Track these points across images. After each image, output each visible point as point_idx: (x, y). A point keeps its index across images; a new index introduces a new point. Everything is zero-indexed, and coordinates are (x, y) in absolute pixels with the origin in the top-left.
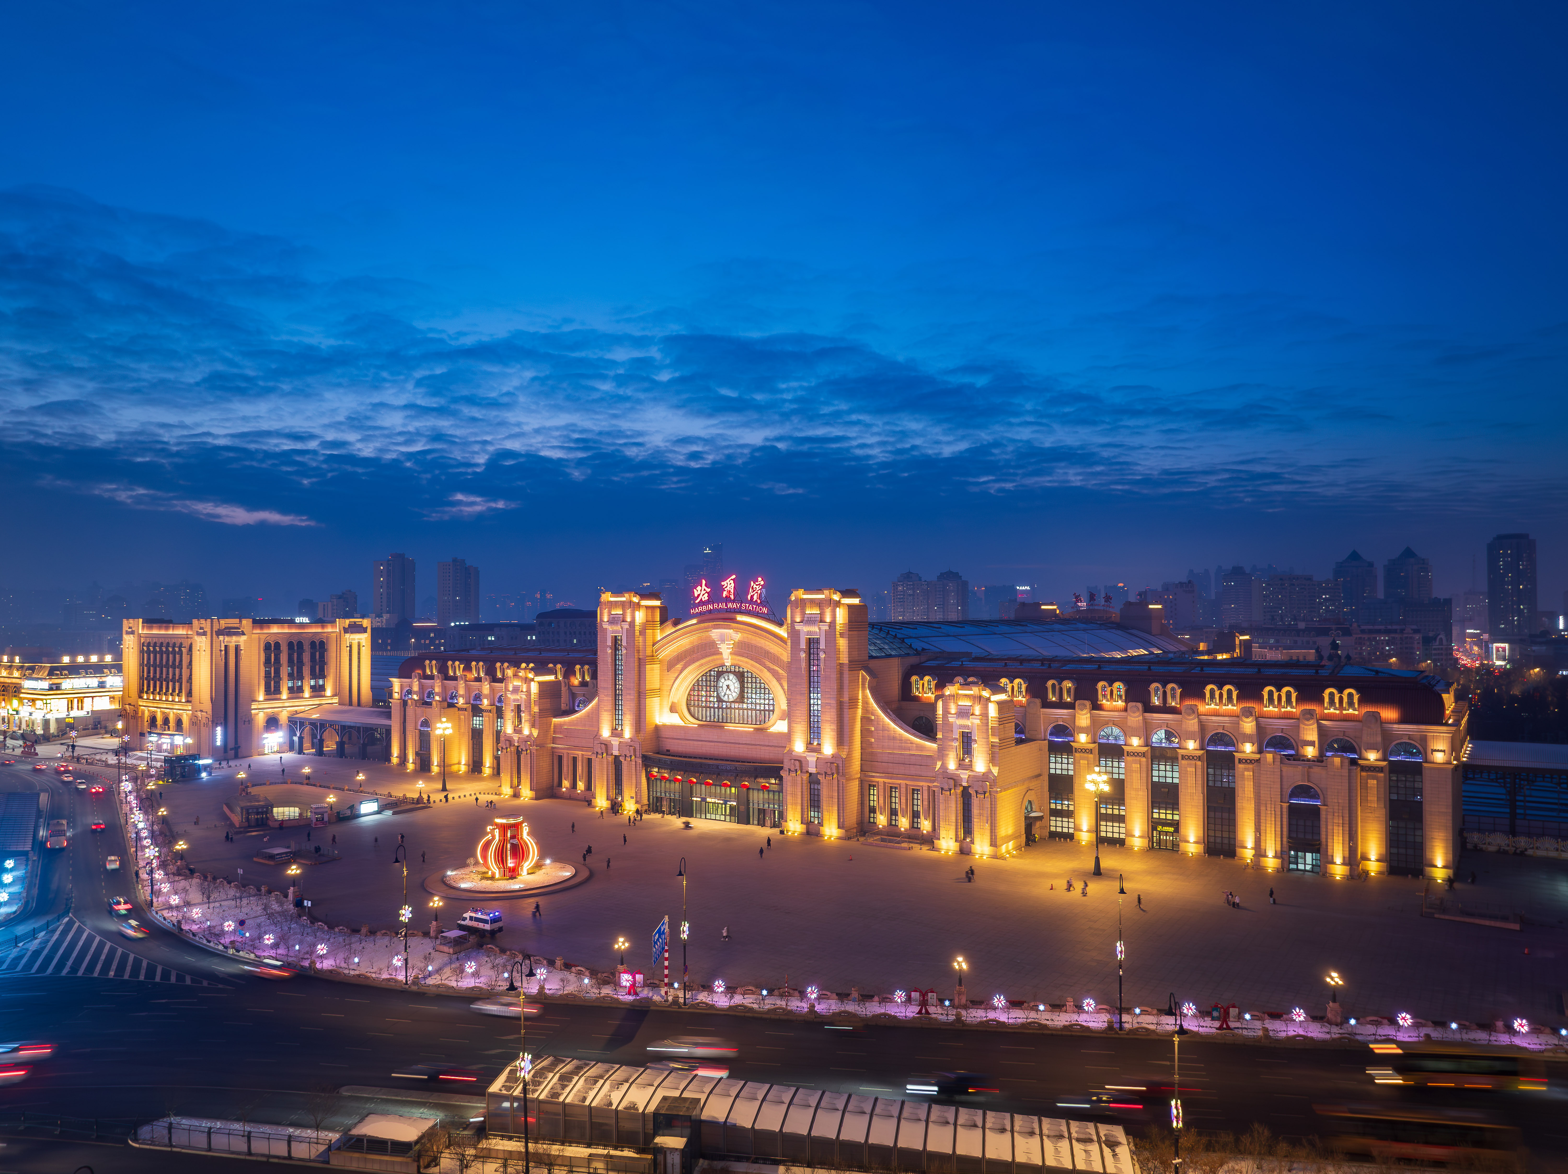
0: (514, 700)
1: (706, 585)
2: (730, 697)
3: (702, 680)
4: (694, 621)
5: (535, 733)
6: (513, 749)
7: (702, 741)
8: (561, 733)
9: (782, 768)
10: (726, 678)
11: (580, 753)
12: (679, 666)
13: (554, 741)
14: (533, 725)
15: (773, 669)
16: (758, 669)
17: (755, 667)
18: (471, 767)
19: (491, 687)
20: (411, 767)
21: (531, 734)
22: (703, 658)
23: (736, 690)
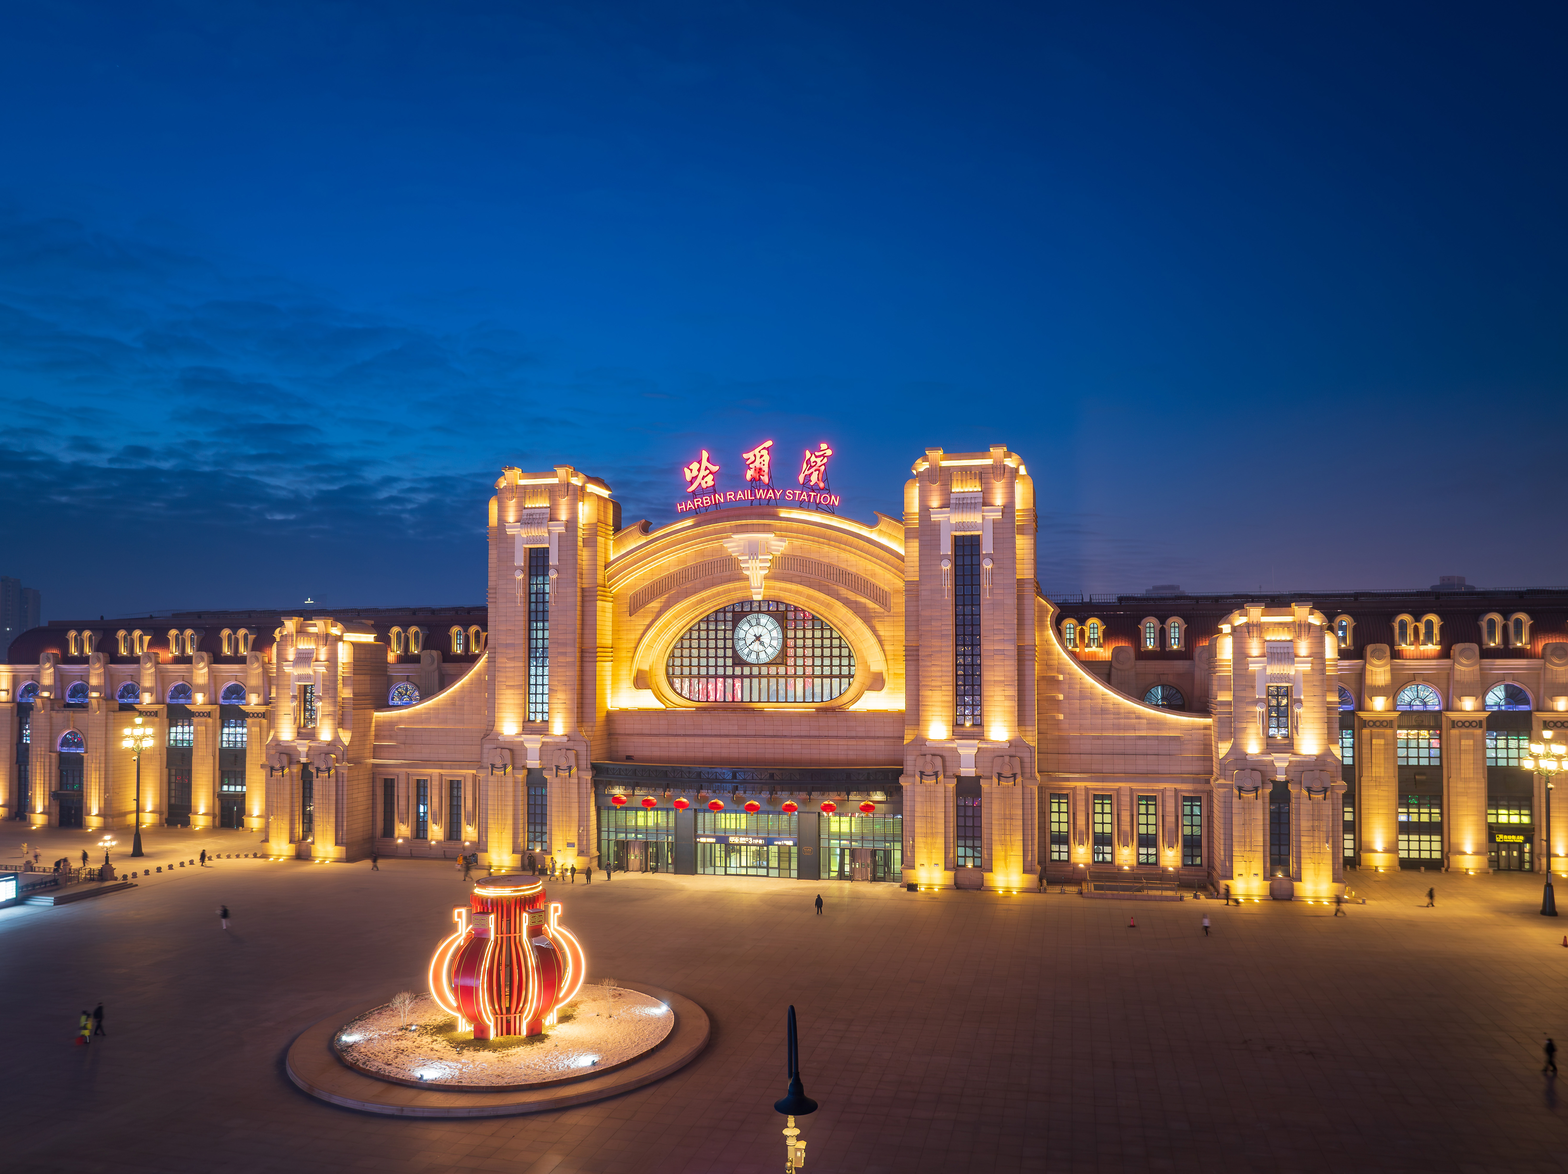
0: (300, 678)
1: (708, 460)
2: (763, 656)
3: (699, 630)
4: (689, 522)
5: (346, 737)
6: (296, 769)
7: (706, 736)
8: (391, 738)
9: (900, 772)
10: (754, 622)
11: (436, 771)
12: (655, 605)
13: (377, 751)
14: (341, 723)
15: (856, 602)
16: (822, 603)
17: (816, 600)
18: (165, 816)
19: (210, 672)
20: (38, 820)
21: (337, 739)
22: (705, 587)
23: (774, 643)
